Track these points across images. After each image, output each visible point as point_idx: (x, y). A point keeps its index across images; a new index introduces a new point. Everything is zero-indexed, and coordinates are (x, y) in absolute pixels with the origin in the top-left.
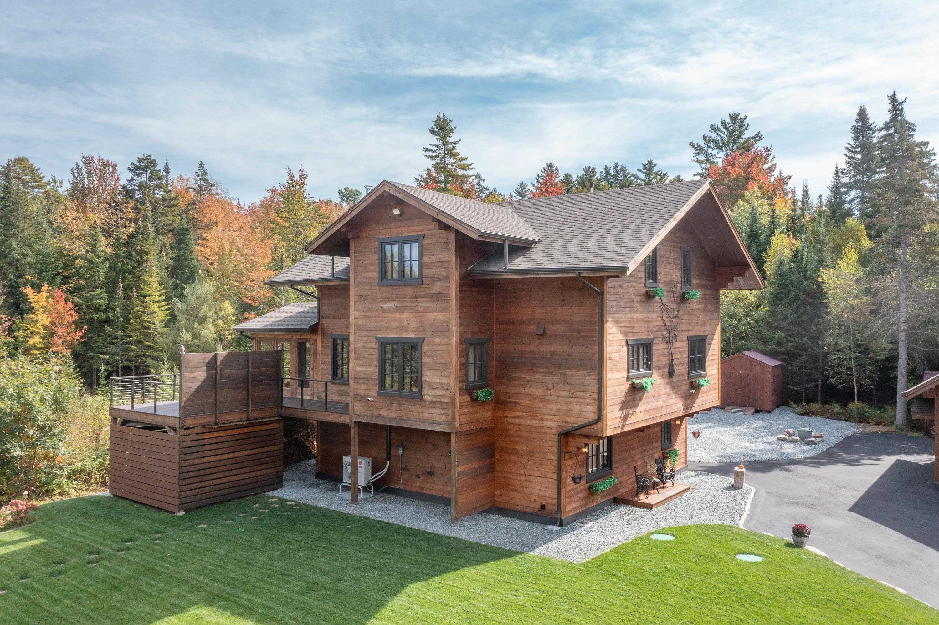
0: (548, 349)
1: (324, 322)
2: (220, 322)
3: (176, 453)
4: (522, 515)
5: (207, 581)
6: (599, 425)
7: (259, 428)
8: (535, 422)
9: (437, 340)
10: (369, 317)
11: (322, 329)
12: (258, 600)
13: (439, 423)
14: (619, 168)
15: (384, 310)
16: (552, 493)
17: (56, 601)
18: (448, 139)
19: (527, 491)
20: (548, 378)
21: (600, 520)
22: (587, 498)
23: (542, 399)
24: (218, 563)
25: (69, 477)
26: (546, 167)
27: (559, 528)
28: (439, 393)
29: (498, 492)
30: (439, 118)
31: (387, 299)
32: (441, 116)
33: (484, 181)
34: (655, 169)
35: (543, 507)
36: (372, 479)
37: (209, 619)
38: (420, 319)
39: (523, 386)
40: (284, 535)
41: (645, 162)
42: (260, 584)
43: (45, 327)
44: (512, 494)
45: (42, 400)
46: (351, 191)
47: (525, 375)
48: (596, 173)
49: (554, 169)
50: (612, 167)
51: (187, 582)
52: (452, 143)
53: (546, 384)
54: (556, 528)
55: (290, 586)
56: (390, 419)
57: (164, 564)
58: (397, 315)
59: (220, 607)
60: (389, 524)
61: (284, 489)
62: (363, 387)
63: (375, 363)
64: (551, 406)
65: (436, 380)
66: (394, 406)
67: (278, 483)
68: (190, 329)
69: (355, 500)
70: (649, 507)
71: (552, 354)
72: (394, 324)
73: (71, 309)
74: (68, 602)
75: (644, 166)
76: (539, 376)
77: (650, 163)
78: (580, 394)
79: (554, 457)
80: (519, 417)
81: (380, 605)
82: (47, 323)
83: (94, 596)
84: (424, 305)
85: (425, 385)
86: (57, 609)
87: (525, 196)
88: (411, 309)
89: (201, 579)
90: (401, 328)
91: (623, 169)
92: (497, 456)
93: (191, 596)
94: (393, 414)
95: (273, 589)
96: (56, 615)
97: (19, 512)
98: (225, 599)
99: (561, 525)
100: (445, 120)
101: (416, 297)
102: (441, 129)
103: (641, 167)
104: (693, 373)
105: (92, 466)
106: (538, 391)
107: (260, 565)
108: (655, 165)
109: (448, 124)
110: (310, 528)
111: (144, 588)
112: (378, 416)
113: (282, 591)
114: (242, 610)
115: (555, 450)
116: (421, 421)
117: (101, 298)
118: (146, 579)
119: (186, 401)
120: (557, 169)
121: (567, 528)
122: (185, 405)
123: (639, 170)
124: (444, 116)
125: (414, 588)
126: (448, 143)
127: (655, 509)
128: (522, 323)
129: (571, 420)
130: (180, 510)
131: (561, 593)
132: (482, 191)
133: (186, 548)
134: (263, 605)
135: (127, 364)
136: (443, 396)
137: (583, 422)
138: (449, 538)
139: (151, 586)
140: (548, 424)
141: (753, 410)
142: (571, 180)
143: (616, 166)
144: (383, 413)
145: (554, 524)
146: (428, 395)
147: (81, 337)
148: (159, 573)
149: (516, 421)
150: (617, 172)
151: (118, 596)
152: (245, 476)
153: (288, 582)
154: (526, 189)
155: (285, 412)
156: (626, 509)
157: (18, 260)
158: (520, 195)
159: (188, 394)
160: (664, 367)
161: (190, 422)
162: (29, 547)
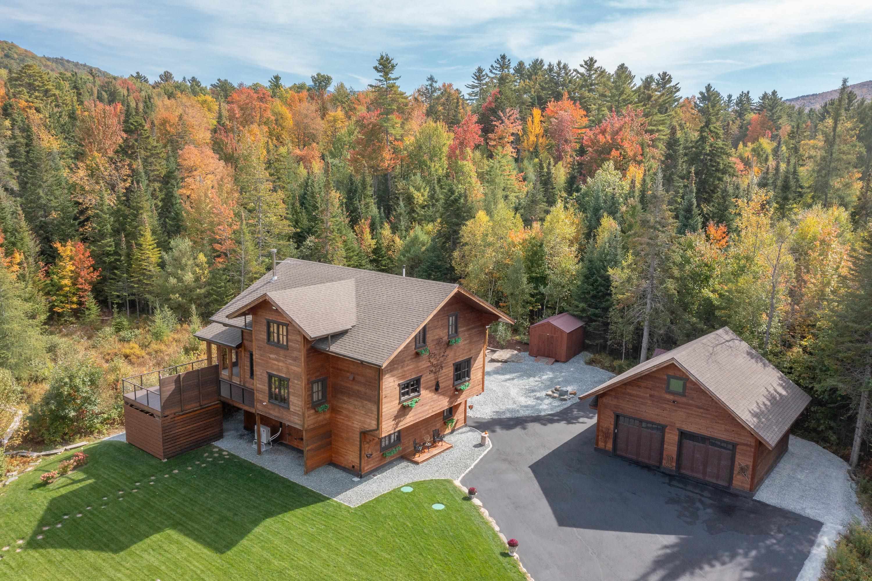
0: (356, 387)
1: (246, 342)
2: (197, 269)
3: (160, 429)
4: (344, 469)
5: (174, 513)
6: (378, 432)
7: (207, 409)
8: (350, 424)
9: (296, 382)
10: (262, 360)
11: (245, 346)
12: (196, 526)
13: (298, 424)
14: (562, 66)
15: (270, 358)
16: (357, 461)
17: (106, 523)
18: (390, 75)
19: (346, 457)
20: (356, 403)
21: (385, 474)
22: (381, 460)
23: (353, 412)
24: (180, 501)
25: (102, 423)
26: (499, 58)
27: (359, 479)
28: (297, 409)
29: (333, 455)
30: (382, 57)
31: (271, 353)
32: (384, 55)
33: (436, 82)
34: (596, 65)
35: (353, 467)
36: (271, 439)
37: (173, 536)
38: (288, 368)
39: (345, 404)
40: (216, 481)
41: (587, 59)
42: (199, 516)
43: (72, 271)
44: (340, 458)
45: (84, 383)
46: (323, 76)
47: (345, 398)
48: (543, 66)
49: (507, 60)
50: (555, 65)
51: (165, 514)
52: (393, 79)
53: (355, 405)
54: (356, 479)
55: (212, 518)
56: (275, 416)
57: (155, 500)
58: (276, 363)
59: (179, 530)
60: (272, 473)
61: (224, 439)
62: (261, 396)
63: (267, 385)
64: (357, 417)
65: (295, 401)
66: (277, 410)
67: (219, 436)
68: (175, 276)
69: (259, 452)
70: (417, 463)
71: (358, 391)
72: (275, 367)
73: (89, 257)
74: (111, 523)
75: (586, 63)
76: (352, 401)
77: (591, 59)
78: (370, 414)
79: (358, 443)
80: (343, 419)
81: (249, 531)
82: (73, 268)
83: (123, 521)
84: (290, 361)
85: (291, 403)
86: (106, 527)
87: (482, 80)
88: (283, 362)
89: (172, 512)
90: (278, 370)
91: (565, 67)
92: (333, 437)
93: (166, 522)
94: (276, 414)
95: (204, 520)
96: (106, 531)
97: (79, 460)
98: (181, 525)
99: (361, 477)
100: (387, 59)
101: (285, 357)
102: (385, 66)
103: (583, 63)
104: (456, 383)
105: (114, 414)
106: (351, 408)
107: (201, 503)
108: (596, 61)
109: (390, 63)
110: (231, 475)
111: (145, 516)
112: (269, 414)
113: (208, 521)
114: (188, 532)
115: (359, 439)
116: (289, 421)
117: (110, 246)
118: (146, 510)
119: (164, 403)
120: (509, 60)
121: (365, 479)
122: (164, 406)
123: (582, 66)
124: (387, 55)
125: (269, 521)
126: (390, 79)
127: (421, 465)
128: (344, 371)
129: (366, 426)
130: (164, 459)
131: (333, 527)
132: (435, 91)
133: (166, 489)
134: (198, 530)
135: (133, 298)
136: (299, 411)
137: (371, 428)
138: (299, 485)
139: (149, 515)
140: (356, 426)
141: (553, 360)
142: (524, 69)
143: (559, 63)
144: (271, 412)
145: (357, 476)
146: (292, 408)
147: (98, 276)
148: (152, 507)
149: (342, 421)
150: (560, 69)
151: (133, 520)
152: (200, 436)
153: (211, 516)
154: (484, 73)
155: (222, 399)
156: (404, 464)
157: (45, 205)
158: (478, 79)
159: (165, 399)
160: (432, 387)
161: (166, 413)
162: (87, 485)
